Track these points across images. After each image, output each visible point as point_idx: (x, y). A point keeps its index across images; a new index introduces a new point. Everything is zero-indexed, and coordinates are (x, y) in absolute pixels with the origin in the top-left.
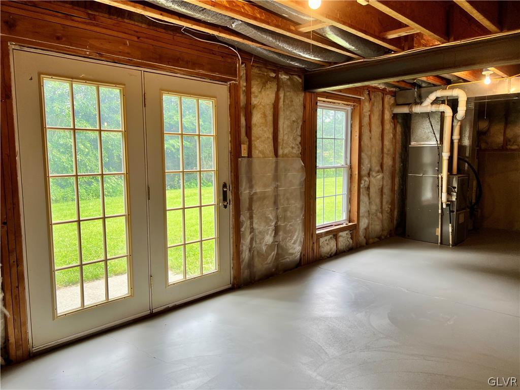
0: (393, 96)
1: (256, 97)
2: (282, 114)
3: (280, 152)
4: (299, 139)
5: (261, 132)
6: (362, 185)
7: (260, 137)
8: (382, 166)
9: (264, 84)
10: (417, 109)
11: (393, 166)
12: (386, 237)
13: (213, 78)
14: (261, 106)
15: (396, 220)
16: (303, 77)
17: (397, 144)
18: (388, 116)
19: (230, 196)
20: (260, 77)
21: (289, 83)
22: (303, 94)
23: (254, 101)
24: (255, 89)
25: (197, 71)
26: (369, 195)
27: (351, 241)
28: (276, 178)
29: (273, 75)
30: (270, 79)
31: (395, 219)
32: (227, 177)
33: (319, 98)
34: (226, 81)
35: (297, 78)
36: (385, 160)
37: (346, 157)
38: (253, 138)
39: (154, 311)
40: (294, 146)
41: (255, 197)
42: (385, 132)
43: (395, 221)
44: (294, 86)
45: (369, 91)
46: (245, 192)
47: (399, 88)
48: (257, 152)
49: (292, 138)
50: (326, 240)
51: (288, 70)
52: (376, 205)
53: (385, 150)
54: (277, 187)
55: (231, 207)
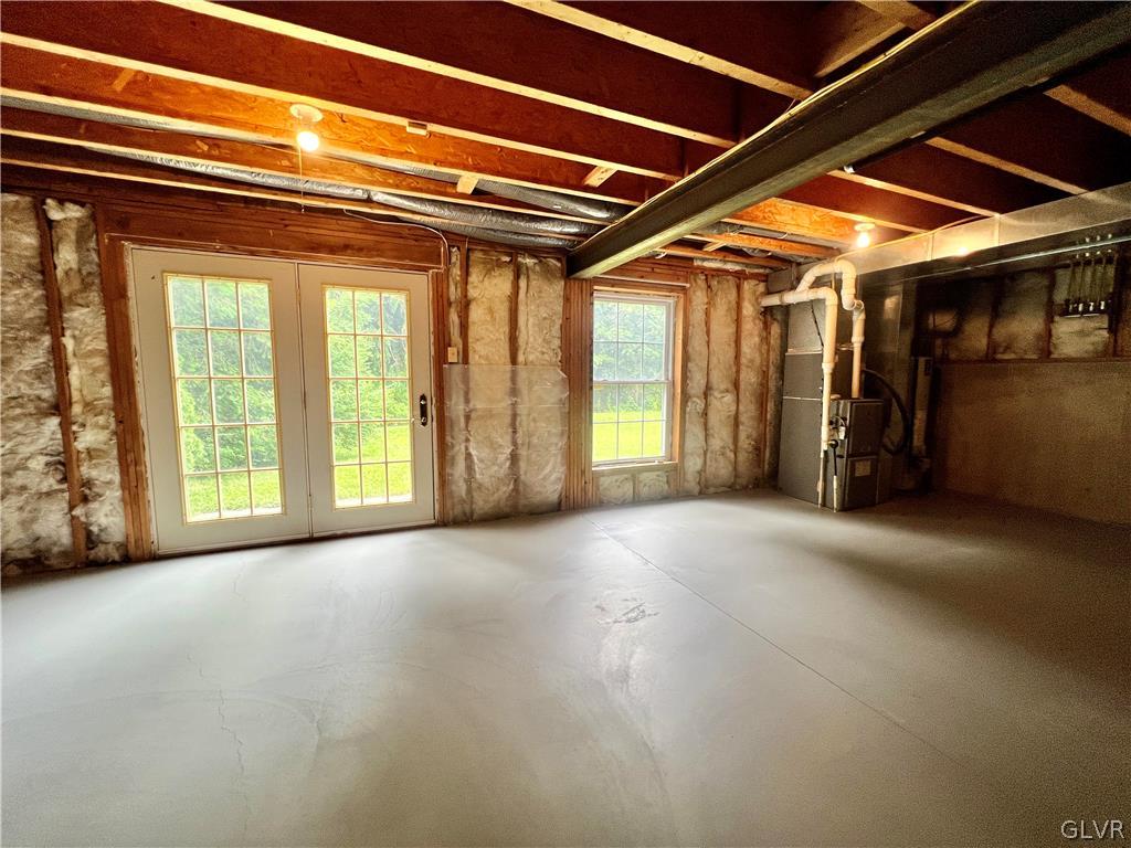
0: (763, 281)
1: (475, 287)
2: (522, 308)
3: (521, 358)
4: (557, 342)
5: (483, 332)
6: (688, 409)
7: (483, 338)
8: (736, 385)
9: (488, 272)
10: (790, 298)
11: (761, 385)
12: (745, 488)
13: (402, 267)
14: (484, 299)
15: (768, 464)
16: (564, 260)
17: (771, 353)
18: (748, 310)
19: (432, 411)
20: (484, 263)
21: (537, 268)
22: (563, 283)
23: (472, 293)
24: (474, 278)
25: (376, 259)
26: (706, 424)
27: (666, 487)
28: (514, 392)
29: (508, 259)
30: (500, 265)
31: (766, 462)
32: (427, 386)
33: (596, 287)
34: (425, 270)
35: (553, 262)
36: (743, 376)
37: (667, 370)
38: (470, 340)
39: (315, 535)
40: (544, 350)
41: (473, 415)
42: (743, 335)
43: (766, 466)
44: (547, 273)
45: (706, 275)
46: (456, 407)
47: (771, 268)
48: (477, 357)
49: (540, 340)
50: (617, 481)
51: (535, 251)
52: (722, 439)
53: (744, 361)
54: (514, 405)
55: (433, 425)
